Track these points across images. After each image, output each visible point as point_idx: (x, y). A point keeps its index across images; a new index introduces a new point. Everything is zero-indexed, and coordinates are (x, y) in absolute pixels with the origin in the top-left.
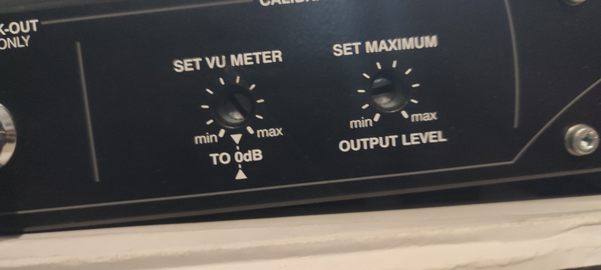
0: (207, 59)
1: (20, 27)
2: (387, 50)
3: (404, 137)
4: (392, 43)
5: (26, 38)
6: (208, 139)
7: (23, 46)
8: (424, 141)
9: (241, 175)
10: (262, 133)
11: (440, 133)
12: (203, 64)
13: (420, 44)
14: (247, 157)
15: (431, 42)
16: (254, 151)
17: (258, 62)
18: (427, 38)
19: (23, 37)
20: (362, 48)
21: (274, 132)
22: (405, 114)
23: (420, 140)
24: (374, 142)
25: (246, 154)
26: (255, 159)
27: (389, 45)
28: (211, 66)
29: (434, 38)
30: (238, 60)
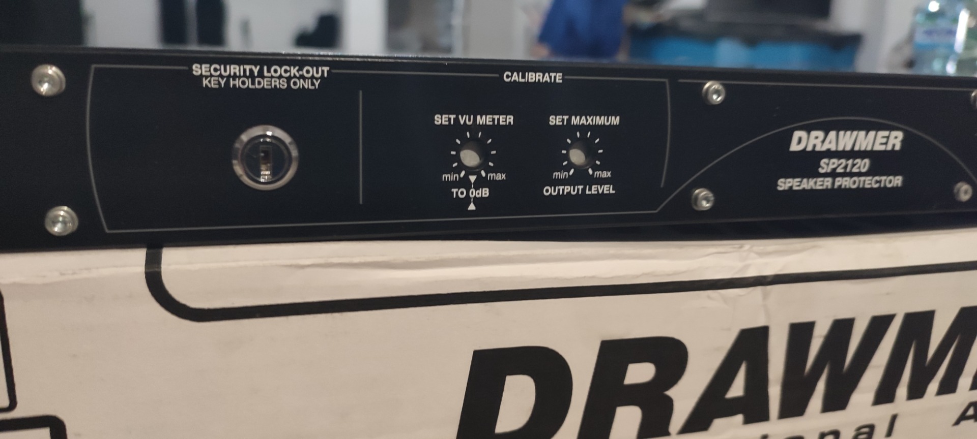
0: (460, 117)
1: (313, 71)
2: (585, 123)
3: (587, 187)
4: (590, 119)
5: (317, 81)
6: (452, 177)
7: (313, 88)
8: (601, 192)
9: (472, 207)
10: (491, 176)
11: (611, 187)
12: (457, 120)
13: (608, 121)
14: (478, 194)
15: (615, 121)
16: (484, 189)
17: (496, 123)
18: (613, 118)
19: (314, 81)
20: (569, 120)
21: (500, 177)
22: (590, 171)
23: (598, 190)
24: (567, 189)
25: (478, 191)
26: (484, 196)
27: (587, 120)
28: (462, 122)
29: (618, 118)
30: (481, 120)
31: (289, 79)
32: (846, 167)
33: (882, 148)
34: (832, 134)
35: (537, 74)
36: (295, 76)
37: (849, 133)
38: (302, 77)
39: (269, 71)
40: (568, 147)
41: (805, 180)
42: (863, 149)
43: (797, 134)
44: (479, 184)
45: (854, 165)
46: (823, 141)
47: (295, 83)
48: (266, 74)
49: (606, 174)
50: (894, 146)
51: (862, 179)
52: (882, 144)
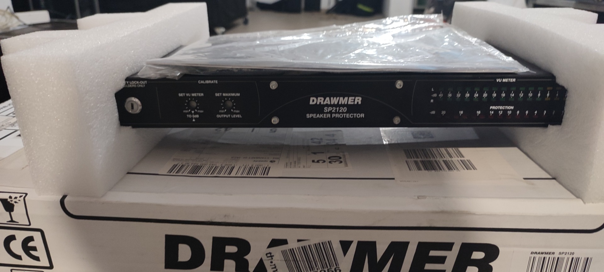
3: (232, 116)
6: (187, 111)
7: (143, 87)
8: (236, 117)
9: (194, 120)
10: (199, 111)
11: (240, 115)
12: (185, 95)
14: (195, 116)
16: (197, 115)
17: (198, 96)
18: (237, 94)
20: (222, 95)
21: (202, 111)
22: (232, 110)
24: (225, 116)
26: (197, 117)
27: (228, 95)
30: (193, 95)
31: (137, 84)
32: (336, 110)
33: (352, 103)
34: (328, 98)
35: (209, 81)
36: (138, 84)
37: (335, 98)
38: (140, 84)
39: (131, 82)
41: (318, 115)
42: (343, 104)
43: (312, 99)
44: (195, 113)
45: (340, 110)
46: (324, 101)
47: (138, 86)
48: (130, 83)
49: (238, 111)
51: (345, 114)
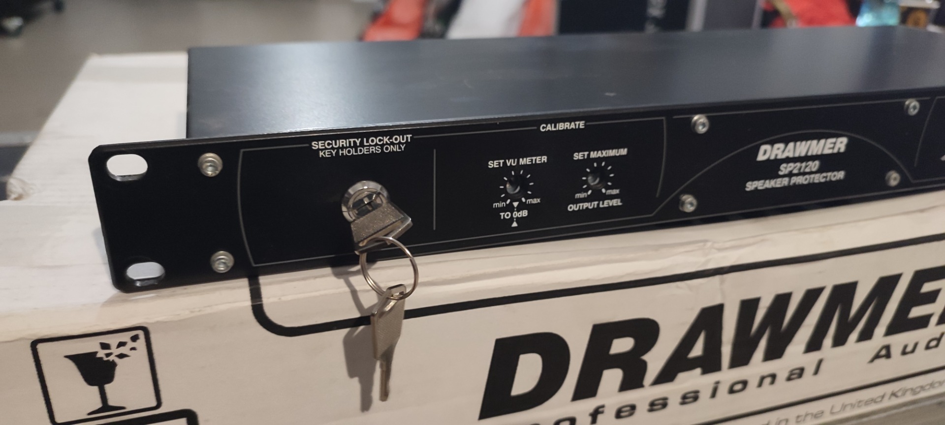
0: (507, 161)
1: (400, 139)
2: (601, 156)
3: (601, 202)
4: (604, 152)
5: (403, 146)
7: (400, 150)
8: (611, 205)
9: (515, 225)
10: (529, 201)
11: (619, 200)
12: (505, 163)
13: (618, 153)
15: (624, 152)
17: (534, 162)
18: (622, 150)
19: (401, 145)
21: (536, 201)
23: (609, 204)
24: (586, 205)
25: (519, 213)
27: (602, 153)
28: (509, 164)
29: (626, 150)
30: (522, 162)
31: (382, 145)
32: (800, 169)
33: (830, 152)
34: (791, 145)
35: (566, 124)
36: (387, 144)
37: (804, 143)
38: (392, 143)
39: (367, 142)
40: (587, 174)
41: (767, 181)
42: (814, 153)
43: (763, 148)
44: (520, 208)
45: (806, 166)
46: (783, 151)
47: (387, 149)
48: (365, 144)
49: (615, 192)
50: (839, 149)
51: (812, 176)
52: (830, 148)
